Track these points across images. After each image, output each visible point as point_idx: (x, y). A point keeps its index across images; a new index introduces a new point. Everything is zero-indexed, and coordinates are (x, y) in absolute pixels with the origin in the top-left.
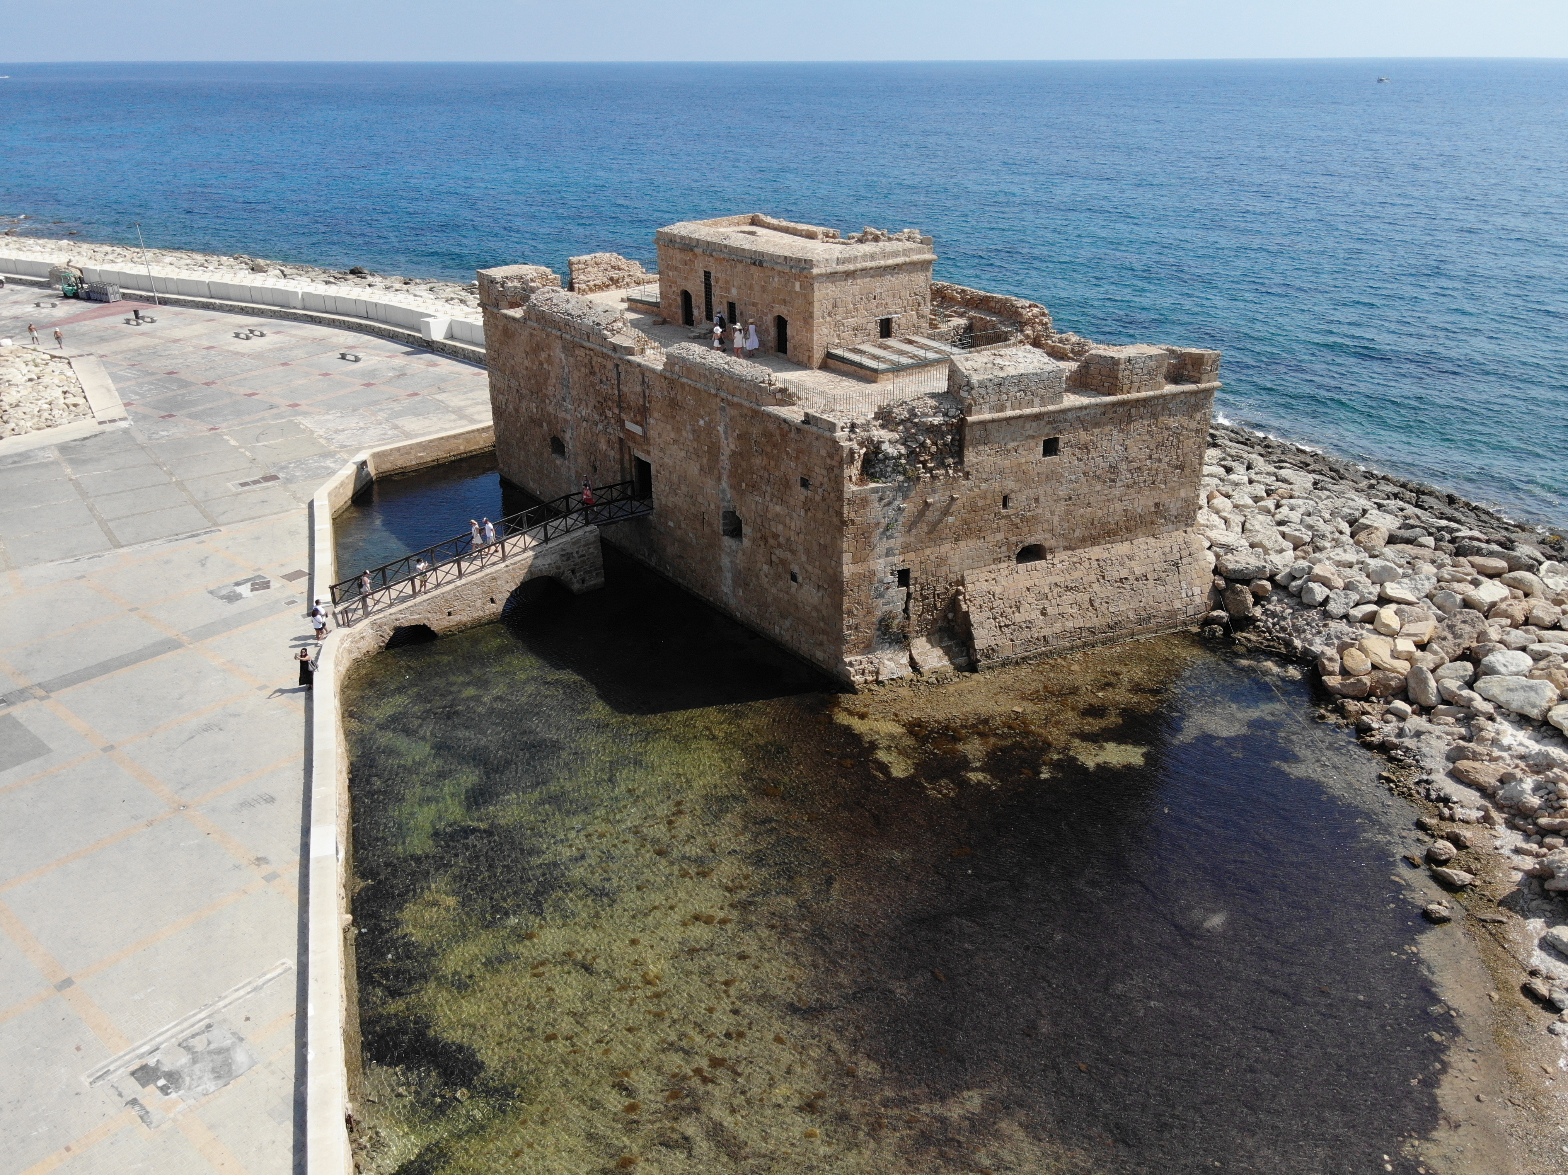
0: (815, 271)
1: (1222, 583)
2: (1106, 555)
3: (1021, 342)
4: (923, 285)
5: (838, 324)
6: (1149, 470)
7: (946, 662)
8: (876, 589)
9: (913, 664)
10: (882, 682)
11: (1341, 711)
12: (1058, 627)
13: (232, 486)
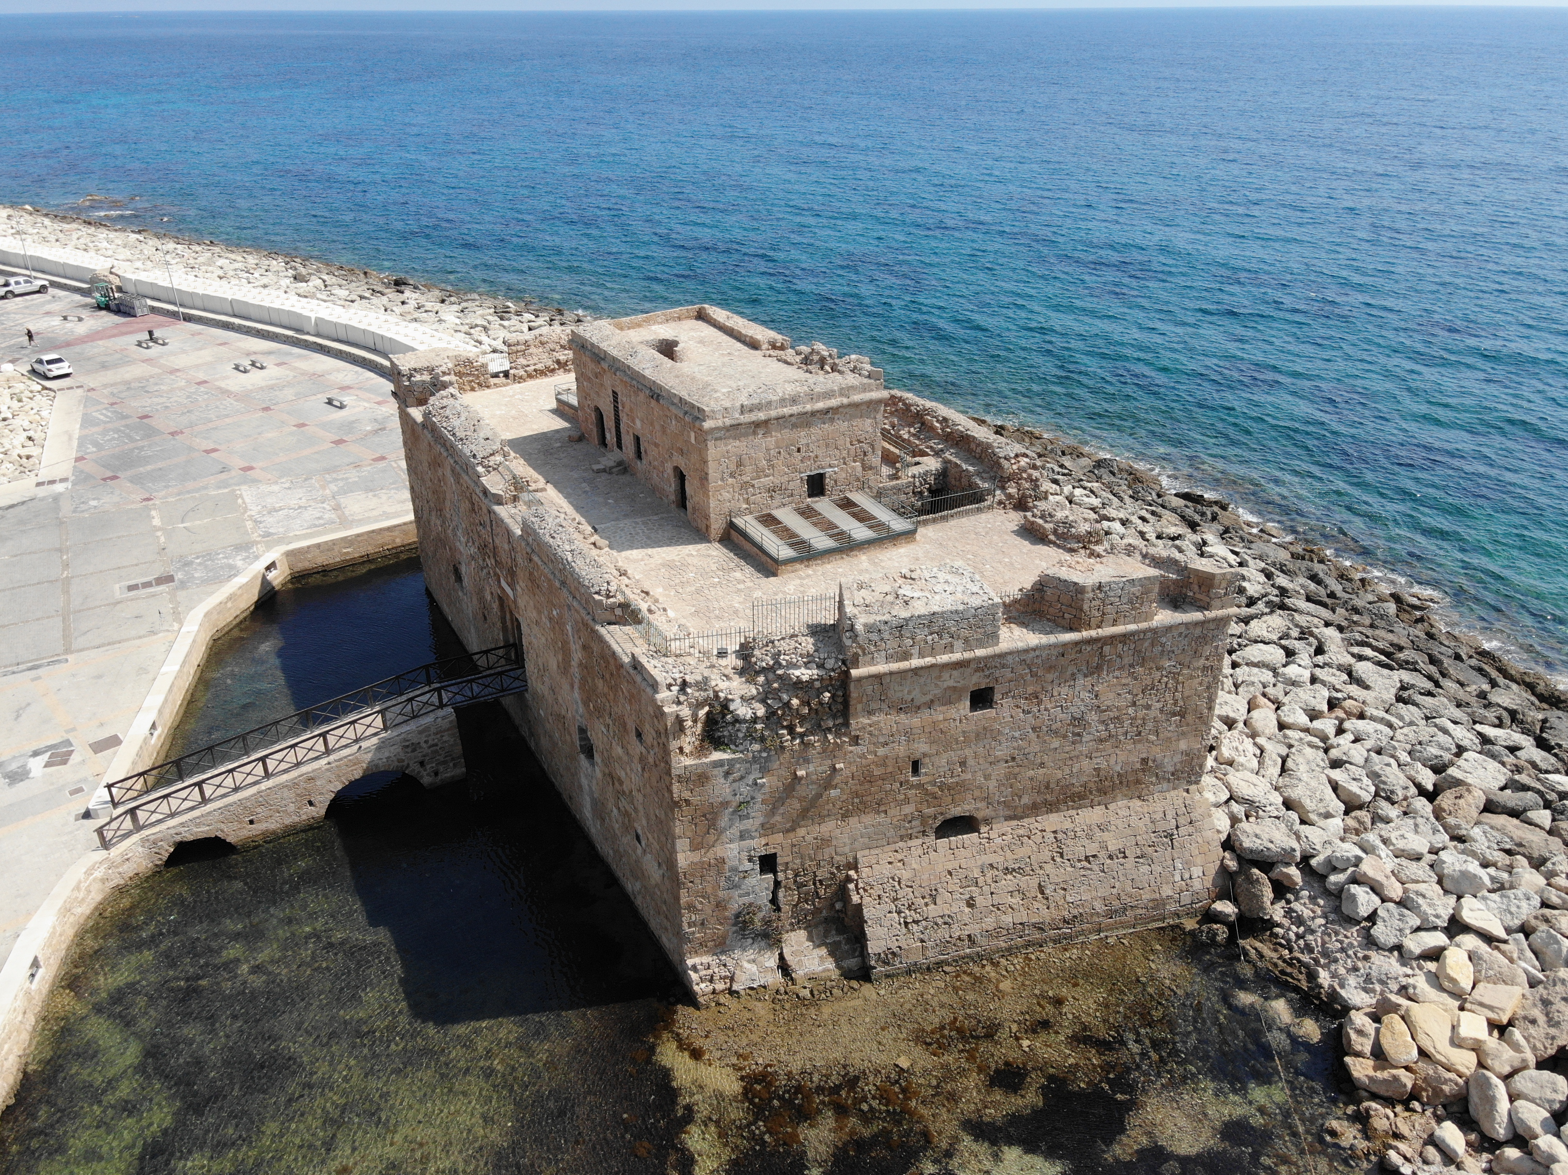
0: (708, 425)
1: (1232, 865)
2: (1068, 825)
3: (1000, 503)
4: (870, 429)
5: (744, 486)
6: (1134, 719)
7: (830, 964)
8: (728, 879)
9: (784, 967)
10: (737, 992)
11: (1362, 1119)
12: (989, 922)
13: (118, 590)
